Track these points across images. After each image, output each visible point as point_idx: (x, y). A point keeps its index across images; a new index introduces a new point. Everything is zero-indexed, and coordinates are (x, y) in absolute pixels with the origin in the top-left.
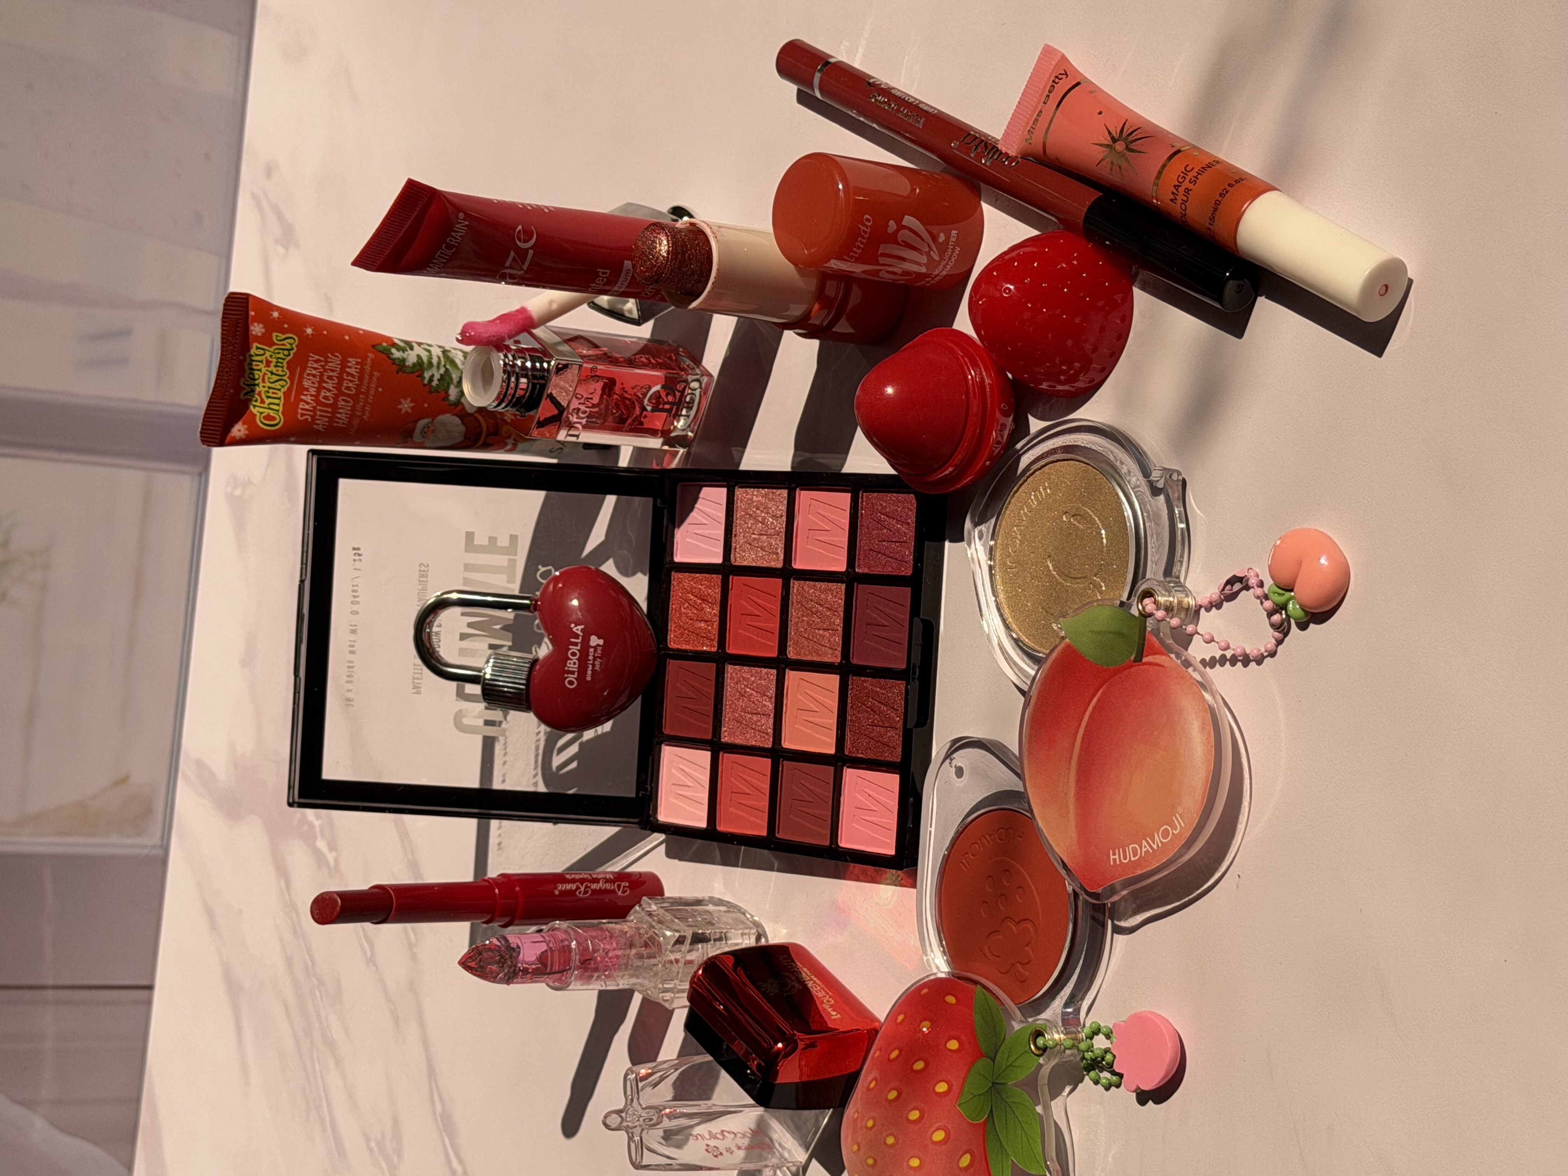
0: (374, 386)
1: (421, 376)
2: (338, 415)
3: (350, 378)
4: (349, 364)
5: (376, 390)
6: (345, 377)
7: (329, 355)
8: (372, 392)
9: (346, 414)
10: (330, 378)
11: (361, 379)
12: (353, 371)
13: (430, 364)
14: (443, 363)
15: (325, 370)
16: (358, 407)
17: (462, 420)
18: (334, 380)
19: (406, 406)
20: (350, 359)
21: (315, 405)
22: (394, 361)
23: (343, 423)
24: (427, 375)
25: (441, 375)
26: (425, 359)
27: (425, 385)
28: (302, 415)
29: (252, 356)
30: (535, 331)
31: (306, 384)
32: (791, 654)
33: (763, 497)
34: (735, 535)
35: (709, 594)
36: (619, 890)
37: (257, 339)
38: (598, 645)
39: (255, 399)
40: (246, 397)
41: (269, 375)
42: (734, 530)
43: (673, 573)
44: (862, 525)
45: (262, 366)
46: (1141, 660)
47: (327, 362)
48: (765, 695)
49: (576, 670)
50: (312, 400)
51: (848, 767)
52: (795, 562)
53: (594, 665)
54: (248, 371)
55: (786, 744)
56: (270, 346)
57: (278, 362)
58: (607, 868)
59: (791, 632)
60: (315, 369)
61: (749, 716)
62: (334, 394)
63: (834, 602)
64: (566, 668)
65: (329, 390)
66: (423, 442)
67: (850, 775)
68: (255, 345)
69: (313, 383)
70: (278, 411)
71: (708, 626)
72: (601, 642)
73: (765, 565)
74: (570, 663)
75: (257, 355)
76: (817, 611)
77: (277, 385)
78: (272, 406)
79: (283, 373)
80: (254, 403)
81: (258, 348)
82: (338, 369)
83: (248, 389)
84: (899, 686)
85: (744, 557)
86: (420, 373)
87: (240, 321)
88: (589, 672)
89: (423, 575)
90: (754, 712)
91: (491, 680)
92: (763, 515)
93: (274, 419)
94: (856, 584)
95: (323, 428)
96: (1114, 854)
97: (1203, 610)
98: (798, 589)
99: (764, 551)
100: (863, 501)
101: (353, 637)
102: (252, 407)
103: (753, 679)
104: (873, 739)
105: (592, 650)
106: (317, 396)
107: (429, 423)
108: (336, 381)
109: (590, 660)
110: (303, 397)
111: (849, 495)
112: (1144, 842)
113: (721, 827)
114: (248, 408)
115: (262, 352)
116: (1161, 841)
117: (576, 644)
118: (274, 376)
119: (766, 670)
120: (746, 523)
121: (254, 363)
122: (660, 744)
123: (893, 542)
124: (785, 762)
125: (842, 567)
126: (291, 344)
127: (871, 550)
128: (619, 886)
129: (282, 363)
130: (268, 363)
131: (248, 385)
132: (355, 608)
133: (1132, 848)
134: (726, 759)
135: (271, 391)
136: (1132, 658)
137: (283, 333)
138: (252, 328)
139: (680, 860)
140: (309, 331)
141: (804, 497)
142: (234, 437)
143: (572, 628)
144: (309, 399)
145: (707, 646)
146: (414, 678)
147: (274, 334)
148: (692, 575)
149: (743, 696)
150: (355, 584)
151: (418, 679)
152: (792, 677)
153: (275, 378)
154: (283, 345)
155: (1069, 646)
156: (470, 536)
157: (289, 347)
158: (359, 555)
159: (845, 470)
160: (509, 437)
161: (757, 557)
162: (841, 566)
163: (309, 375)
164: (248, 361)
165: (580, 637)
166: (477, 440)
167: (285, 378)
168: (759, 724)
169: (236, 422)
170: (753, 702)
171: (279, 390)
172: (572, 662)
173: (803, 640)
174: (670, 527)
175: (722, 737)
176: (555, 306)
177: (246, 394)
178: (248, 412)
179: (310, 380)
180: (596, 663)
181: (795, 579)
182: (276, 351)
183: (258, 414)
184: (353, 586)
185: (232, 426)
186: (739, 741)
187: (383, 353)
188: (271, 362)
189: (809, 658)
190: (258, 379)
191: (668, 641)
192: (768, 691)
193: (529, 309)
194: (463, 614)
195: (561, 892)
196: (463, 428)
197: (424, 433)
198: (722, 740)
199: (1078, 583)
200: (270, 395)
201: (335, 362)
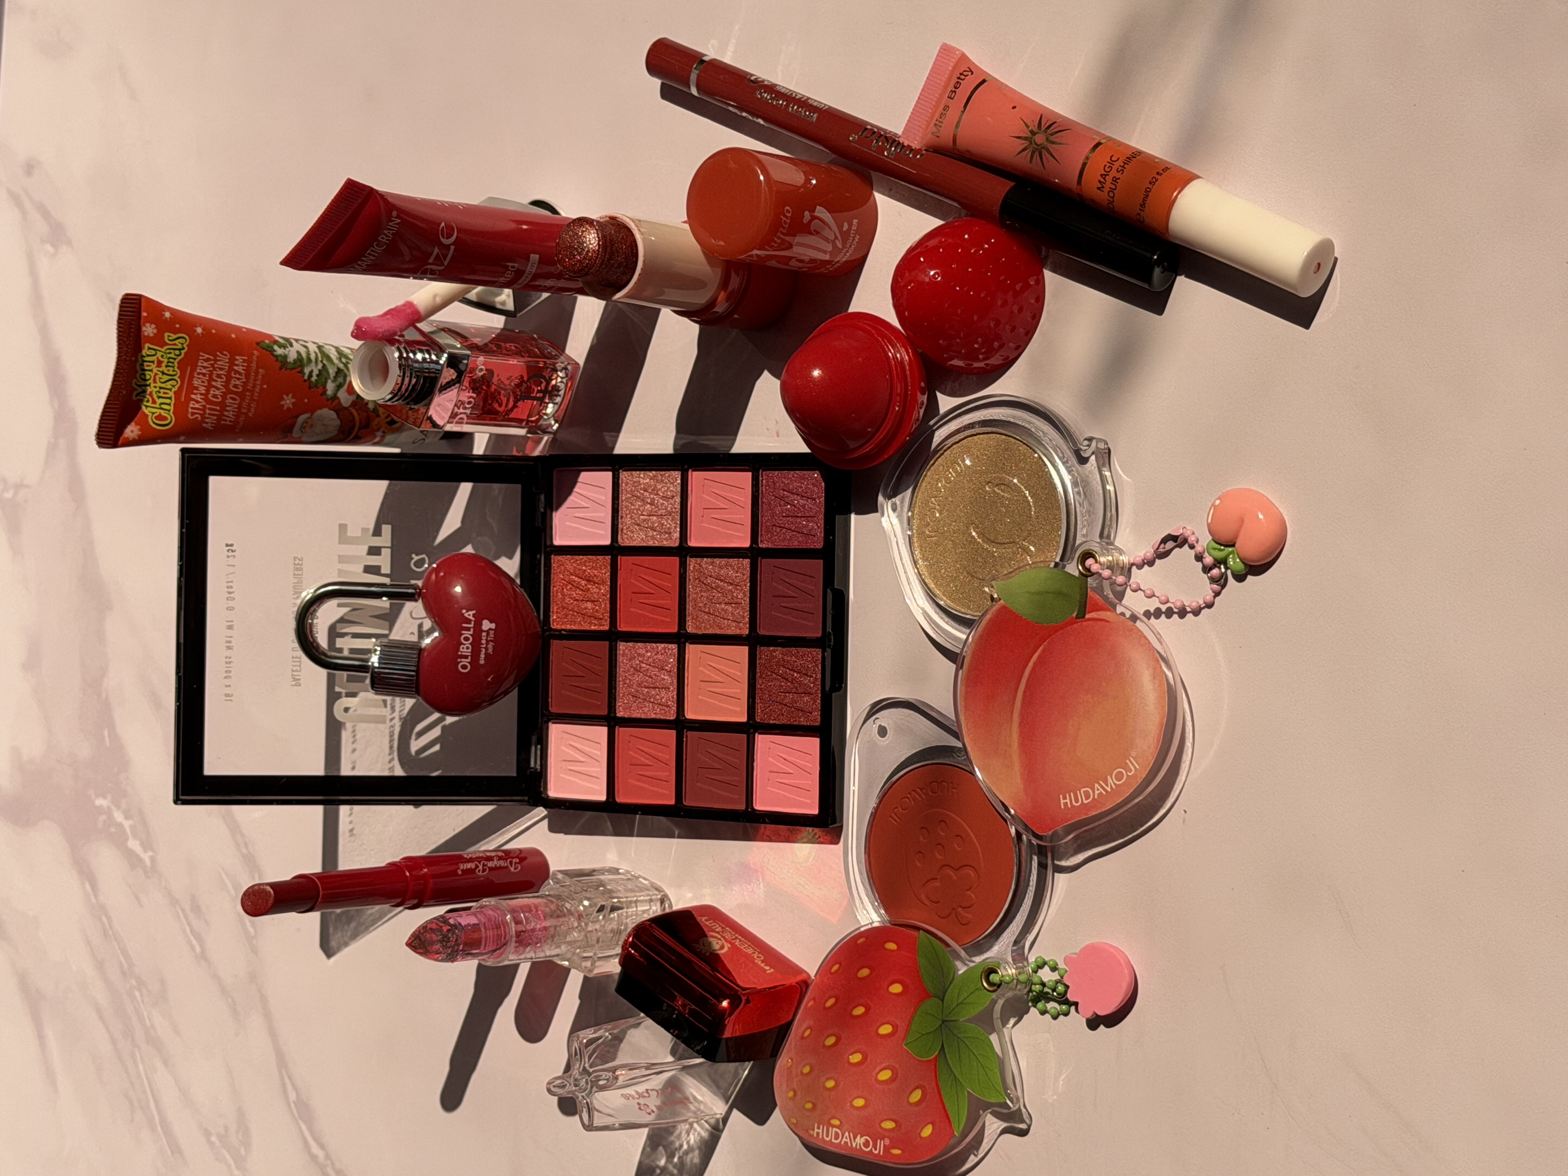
0: (258, 382)
1: (302, 372)
2: (226, 413)
3: (238, 376)
4: (237, 362)
5: (262, 389)
6: (233, 375)
7: (218, 353)
8: (257, 390)
9: (233, 411)
10: (219, 376)
11: (247, 376)
12: (240, 369)
13: (309, 360)
14: (320, 359)
15: (214, 369)
16: (245, 404)
17: (337, 414)
18: (222, 378)
19: (288, 402)
20: (237, 357)
21: (204, 403)
22: (276, 356)
23: (230, 421)
24: (307, 371)
25: (320, 370)
26: (304, 355)
27: (305, 381)
28: (193, 414)
29: (144, 357)
30: (418, 325)
31: (196, 383)
32: (690, 629)
33: (650, 479)
34: (622, 518)
35: (595, 575)
36: (511, 866)
37: (151, 340)
38: (490, 629)
39: (146, 399)
40: (138, 397)
41: (160, 375)
42: (620, 512)
43: (553, 556)
44: (762, 502)
45: (153, 366)
46: (1084, 617)
47: (216, 361)
48: (663, 670)
49: (470, 654)
50: (201, 399)
51: (760, 733)
52: (690, 540)
53: (486, 649)
54: (140, 372)
55: (690, 715)
56: (162, 347)
57: (169, 362)
58: (480, 847)
59: (690, 607)
60: (205, 367)
61: (646, 690)
62: (222, 392)
63: (736, 577)
64: (460, 653)
65: (218, 389)
66: (300, 437)
67: (762, 741)
68: (147, 345)
69: (203, 382)
70: (169, 411)
71: (596, 606)
72: (493, 626)
73: (657, 544)
74: (463, 648)
75: (148, 356)
76: (718, 587)
77: (168, 385)
78: (163, 406)
79: (175, 373)
80: (145, 403)
81: (149, 348)
82: (227, 368)
83: (140, 390)
84: (817, 653)
85: (632, 537)
86: (299, 369)
87: (133, 322)
88: (482, 656)
89: (298, 567)
90: (652, 686)
91: (378, 668)
92: (652, 496)
93: (165, 418)
94: (759, 558)
95: (212, 427)
96: (1065, 798)
97: (1134, 568)
98: (694, 566)
99: (655, 531)
100: (762, 480)
101: (230, 633)
102: (144, 408)
103: (649, 654)
104: (786, 705)
105: (484, 634)
106: (206, 394)
107: (309, 418)
108: (225, 380)
109: (483, 644)
110: (193, 396)
111: (750, 474)
112: (1097, 785)
113: (620, 799)
114: (140, 408)
115: (153, 352)
116: (1114, 783)
117: (468, 629)
118: (165, 376)
119: (663, 645)
120: (632, 504)
121: (145, 364)
122: (547, 722)
123: (798, 517)
124: (689, 733)
125: (747, 544)
126: (182, 344)
127: (774, 525)
128: (511, 863)
129: (173, 363)
130: (159, 364)
131: (140, 386)
132: (231, 604)
133: (1084, 792)
134: (622, 732)
135: (162, 391)
136: (1074, 615)
137: (175, 333)
138: (144, 329)
139: (566, 833)
140: (199, 330)
141: (696, 477)
142: (127, 438)
143: (463, 614)
144: (198, 398)
145: (595, 625)
146: (293, 671)
147: (166, 335)
148: (574, 557)
149: (639, 671)
150: (229, 580)
151: (296, 671)
152: (692, 651)
153: (166, 378)
154: (175, 345)
155: (1004, 607)
156: (343, 528)
157: (180, 346)
158: (232, 551)
159: (735, 450)
160: (378, 430)
161: (646, 537)
162: (745, 543)
163: (199, 374)
164: (140, 362)
165: (473, 623)
166: (349, 434)
167: (176, 377)
168: (658, 697)
169: (129, 423)
170: (650, 677)
171: (170, 390)
172: (465, 647)
173: (703, 614)
174: (548, 510)
175: (617, 712)
176: (438, 300)
177: (137, 395)
178: (140, 412)
179: (199, 378)
180: (488, 646)
181: (691, 557)
182: (168, 351)
183: (150, 414)
184: (228, 582)
185: (125, 427)
186: (637, 714)
187: (267, 350)
188: (162, 362)
189: (710, 631)
190: (149, 379)
191: (551, 622)
192: (667, 666)
193: (415, 303)
194: (339, 605)
195: (462, 870)
196: (338, 422)
197: (303, 427)
198: (618, 715)
199: (1005, 548)
200: (161, 395)
201: (223, 360)
